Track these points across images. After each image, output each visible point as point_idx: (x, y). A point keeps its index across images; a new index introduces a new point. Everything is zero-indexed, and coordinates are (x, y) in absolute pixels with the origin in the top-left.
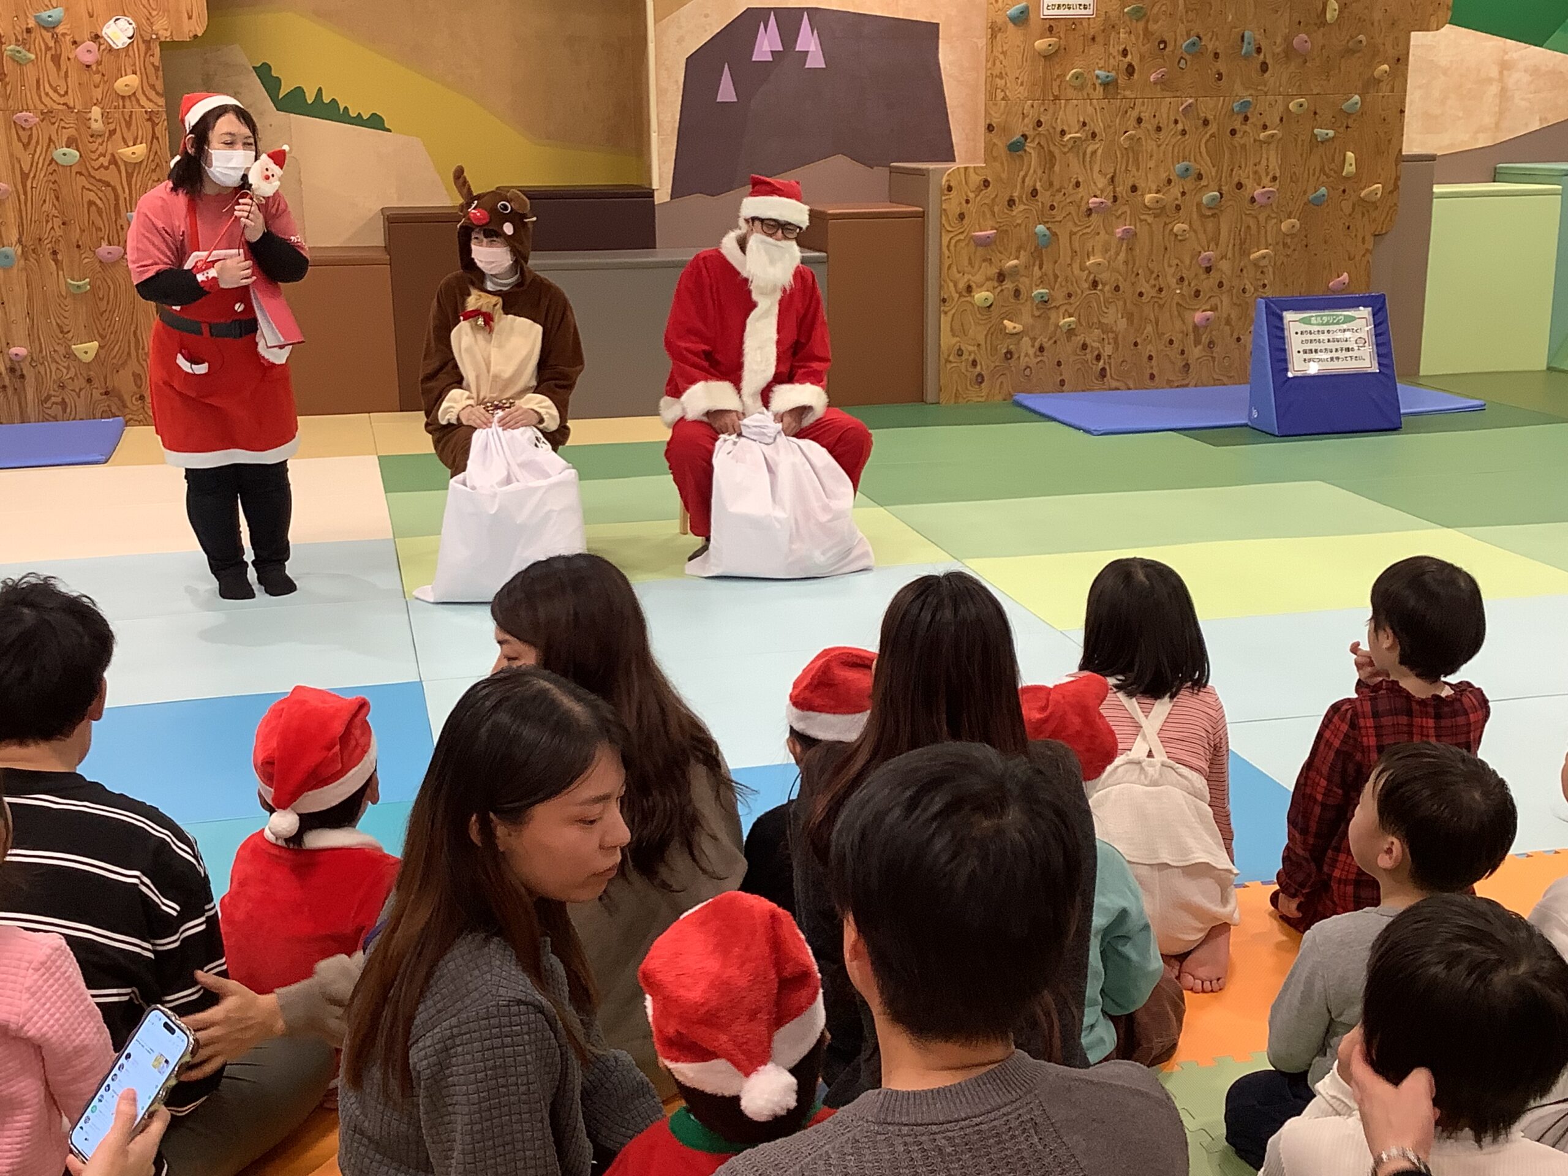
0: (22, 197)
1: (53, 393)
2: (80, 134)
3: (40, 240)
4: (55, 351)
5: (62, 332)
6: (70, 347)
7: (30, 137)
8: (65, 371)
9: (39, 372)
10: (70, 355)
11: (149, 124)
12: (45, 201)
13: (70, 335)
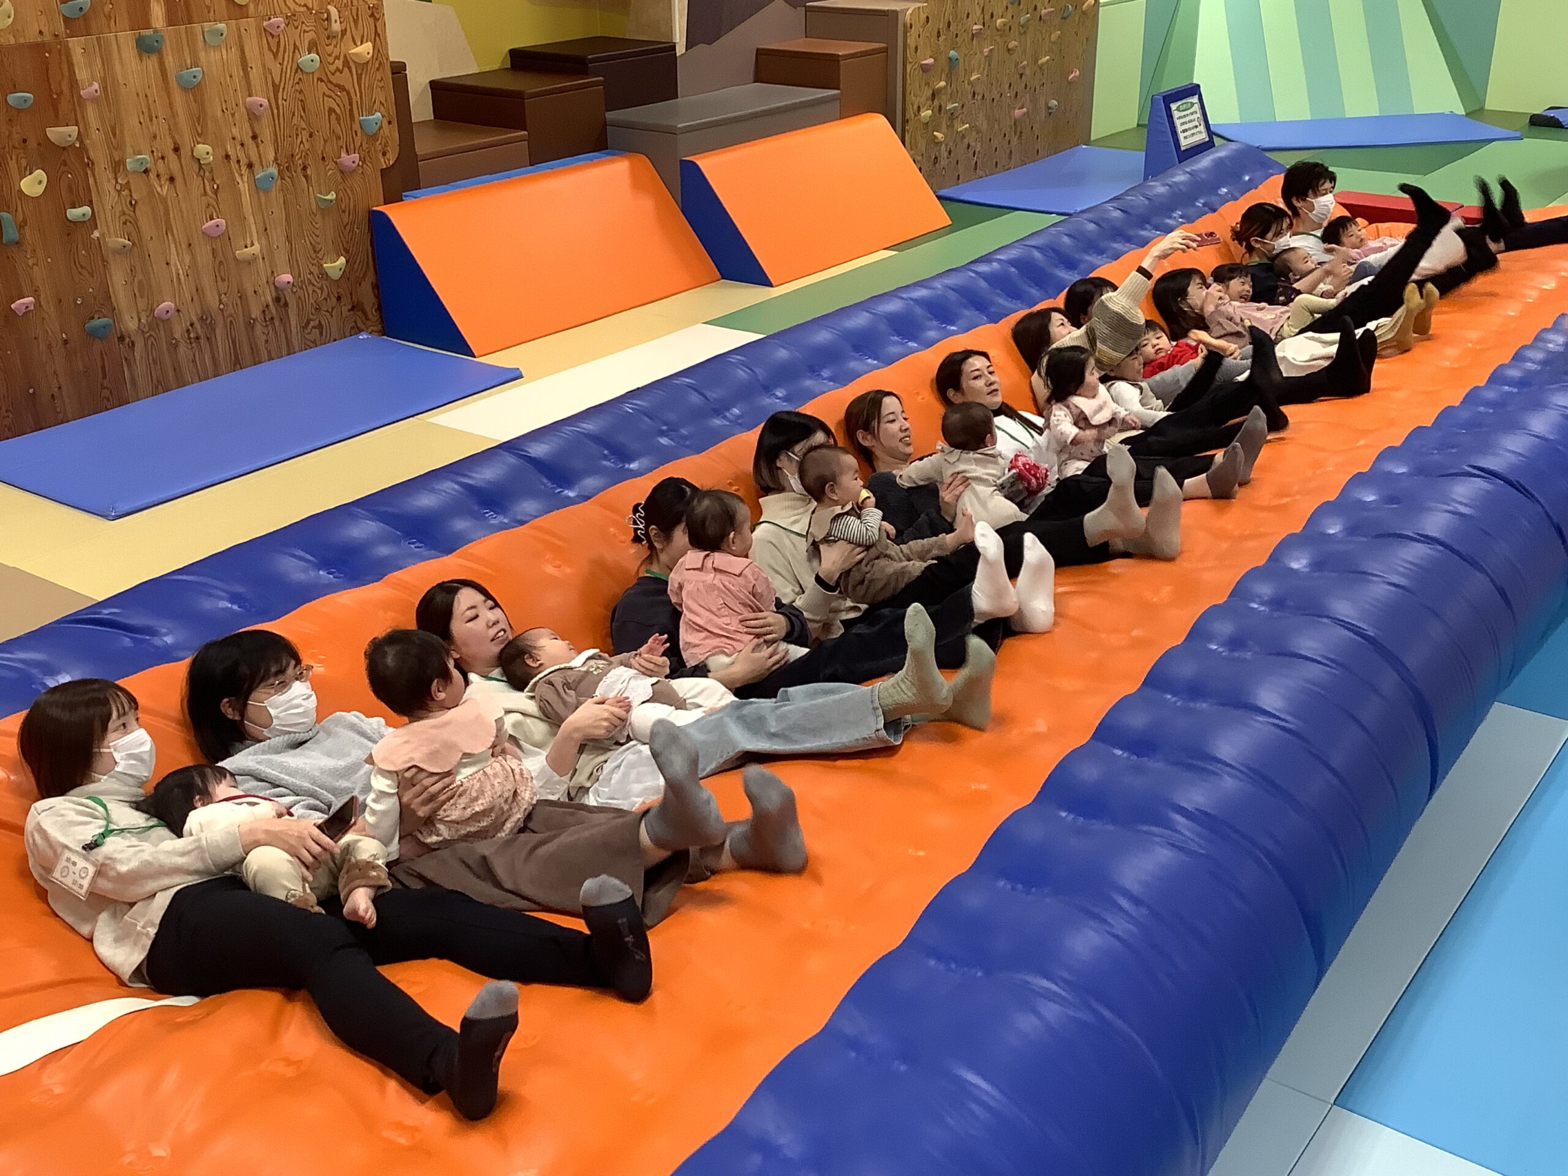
0: (275, 111)
1: (312, 317)
2: (319, 39)
3: (292, 155)
4: (311, 273)
5: (315, 251)
6: (322, 266)
7: (279, 42)
8: (319, 291)
9: (299, 298)
10: (324, 275)
11: (371, 20)
12: (294, 115)
13: (322, 253)
